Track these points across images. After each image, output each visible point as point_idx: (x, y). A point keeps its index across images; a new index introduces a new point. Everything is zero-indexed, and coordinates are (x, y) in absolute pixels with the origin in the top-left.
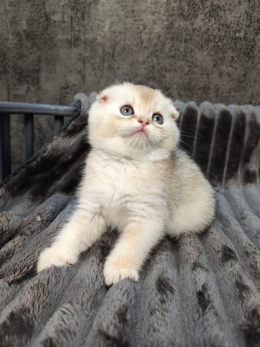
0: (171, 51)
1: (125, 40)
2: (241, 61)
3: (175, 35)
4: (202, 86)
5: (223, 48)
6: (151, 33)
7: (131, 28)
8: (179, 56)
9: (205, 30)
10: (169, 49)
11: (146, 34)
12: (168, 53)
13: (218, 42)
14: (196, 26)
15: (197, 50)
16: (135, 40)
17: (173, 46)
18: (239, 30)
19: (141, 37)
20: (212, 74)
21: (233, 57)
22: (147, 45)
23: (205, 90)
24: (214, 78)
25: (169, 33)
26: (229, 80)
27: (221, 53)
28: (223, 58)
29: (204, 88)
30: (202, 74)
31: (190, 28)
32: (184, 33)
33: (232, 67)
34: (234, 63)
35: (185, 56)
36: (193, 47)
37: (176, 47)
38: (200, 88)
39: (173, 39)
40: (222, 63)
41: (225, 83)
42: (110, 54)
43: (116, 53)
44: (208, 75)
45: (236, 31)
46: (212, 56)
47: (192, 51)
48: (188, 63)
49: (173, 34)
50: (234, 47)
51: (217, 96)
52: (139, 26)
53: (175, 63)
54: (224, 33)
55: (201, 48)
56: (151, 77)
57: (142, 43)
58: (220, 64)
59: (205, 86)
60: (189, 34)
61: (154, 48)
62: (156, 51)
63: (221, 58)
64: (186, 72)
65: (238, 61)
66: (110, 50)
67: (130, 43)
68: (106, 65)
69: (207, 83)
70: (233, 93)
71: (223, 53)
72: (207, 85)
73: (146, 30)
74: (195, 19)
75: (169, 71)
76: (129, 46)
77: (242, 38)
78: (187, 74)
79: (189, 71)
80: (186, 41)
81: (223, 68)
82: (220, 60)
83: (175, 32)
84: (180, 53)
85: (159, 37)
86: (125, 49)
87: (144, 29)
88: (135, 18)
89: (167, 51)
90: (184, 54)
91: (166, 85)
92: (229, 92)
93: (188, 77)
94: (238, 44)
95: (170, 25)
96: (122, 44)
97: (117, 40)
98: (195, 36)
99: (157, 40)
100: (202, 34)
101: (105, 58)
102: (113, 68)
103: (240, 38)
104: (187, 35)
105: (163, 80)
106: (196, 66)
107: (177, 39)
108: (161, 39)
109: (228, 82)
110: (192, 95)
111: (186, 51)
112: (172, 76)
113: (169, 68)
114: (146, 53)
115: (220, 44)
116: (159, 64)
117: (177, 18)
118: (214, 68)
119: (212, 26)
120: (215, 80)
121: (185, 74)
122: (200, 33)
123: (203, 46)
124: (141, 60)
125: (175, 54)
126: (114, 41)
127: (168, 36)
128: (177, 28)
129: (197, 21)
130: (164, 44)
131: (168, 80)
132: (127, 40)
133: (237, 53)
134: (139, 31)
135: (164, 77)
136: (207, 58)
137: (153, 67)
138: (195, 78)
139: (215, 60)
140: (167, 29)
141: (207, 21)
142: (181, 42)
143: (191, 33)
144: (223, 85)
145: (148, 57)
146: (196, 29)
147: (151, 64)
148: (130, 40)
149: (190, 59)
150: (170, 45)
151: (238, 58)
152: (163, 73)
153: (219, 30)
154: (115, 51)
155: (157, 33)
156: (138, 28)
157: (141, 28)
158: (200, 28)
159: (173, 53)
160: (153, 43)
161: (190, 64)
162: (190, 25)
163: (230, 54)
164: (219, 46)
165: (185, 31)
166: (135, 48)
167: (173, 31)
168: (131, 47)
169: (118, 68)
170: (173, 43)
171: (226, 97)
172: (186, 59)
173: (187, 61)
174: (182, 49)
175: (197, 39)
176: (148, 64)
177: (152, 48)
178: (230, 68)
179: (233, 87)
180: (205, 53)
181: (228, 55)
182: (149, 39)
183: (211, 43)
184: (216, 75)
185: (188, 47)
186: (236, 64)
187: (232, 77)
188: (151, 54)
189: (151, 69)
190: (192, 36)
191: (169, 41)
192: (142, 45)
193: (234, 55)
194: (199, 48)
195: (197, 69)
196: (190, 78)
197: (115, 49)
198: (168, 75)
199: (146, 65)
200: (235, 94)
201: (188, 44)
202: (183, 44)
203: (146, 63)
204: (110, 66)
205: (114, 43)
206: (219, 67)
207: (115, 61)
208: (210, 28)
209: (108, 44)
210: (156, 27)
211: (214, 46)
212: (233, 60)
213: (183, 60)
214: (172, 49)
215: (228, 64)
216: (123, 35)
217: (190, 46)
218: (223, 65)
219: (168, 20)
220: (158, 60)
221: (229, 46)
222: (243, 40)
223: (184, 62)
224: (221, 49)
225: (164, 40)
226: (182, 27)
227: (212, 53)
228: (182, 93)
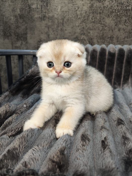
0: (93, 19)
1: (69, 15)
2: (130, 22)
3: (94, 10)
4: (109, 36)
5: (120, 15)
6: (82, 11)
7: (72, 9)
8: (97, 21)
9: (110, 7)
10: (92, 18)
11: (79, 11)
12: (91, 20)
13: (117, 13)
14: (105, 5)
15: (106, 18)
16: (74, 15)
17: (94, 16)
18: (129, 6)
19: (77, 13)
20: (115, 30)
21: (126, 20)
22: (80, 17)
23: (111, 38)
24: (116, 32)
25: (91, 10)
26: (124, 32)
27: (119, 18)
28: (120, 21)
29: (110, 37)
30: (109, 30)
31: (102, 6)
32: (99, 9)
33: (126, 25)
34: (126, 23)
35: (100, 21)
36: (104, 16)
37: (95, 17)
38: (109, 38)
39: (93, 13)
40: (120, 24)
41: (122, 34)
42: (61, 23)
43: (64, 22)
44: (112, 31)
45: (127, 6)
46: (114, 20)
47: (103, 18)
48: (101, 25)
49: (93, 10)
50: (126, 14)
51: (118, 41)
52: (76, 7)
53: (95, 25)
54: (120, 8)
55: (108, 17)
56: (83, 33)
57: (77, 16)
58: (119, 24)
59: (111, 36)
60: (102, 10)
61: (83, 18)
62: (85, 20)
63: (119, 21)
64: (101, 30)
65: (128, 22)
66: (61, 21)
67: (71, 17)
68: (59, 28)
69: (112, 35)
70: (126, 39)
71: (120, 18)
72: (112, 36)
73: (79, 9)
74: (105, 1)
75: (92, 30)
76: (71, 18)
77: (130, 9)
78: (102, 31)
79: (102, 29)
80: (100, 13)
81: (120, 26)
82: (119, 22)
83: (94, 9)
84: (97, 20)
85: (86, 12)
86: (69, 20)
87: (78, 9)
88: (73, 4)
89: (90, 19)
90: (99, 20)
91: (90, 37)
92: (124, 39)
93: (102, 32)
94: (128, 13)
95: (92, 6)
96: (67, 17)
97: (64, 15)
98: (105, 10)
99: (85, 14)
100: (109, 9)
101: (59, 25)
102: (63, 30)
103: (129, 9)
104: (101, 10)
105: (89, 34)
106: (106, 26)
107: (96, 13)
108: (87, 13)
109: (123, 33)
110: (104, 41)
111: (100, 19)
112: (93, 32)
113: (92, 28)
114: (80, 21)
115: (118, 14)
116: (86, 26)
117: (95, 2)
118: (115, 26)
119: (114, 4)
120: (116, 33)
121: (100, 31)
122: (108, 9)
123: (110, 16)
124: (77, 25)
125: (95, 21)
126: (63, 16)
127: (91, 11)
128: (95, 7)
129: (106, 2)
130: (89, 16)
131: (91, 34)
132: (70, 15)
133: (128, 18)
134: (75, 10)
135: (89, 33)
136: (112, 21)
137: (83, 28)
138: (106, 32)
139: (116, 22)
140: (90, 8)
141: (111, 2)
142: (98, 14)
143: (103, 9)
144: (121, 35)
145: (81, 23)
146: (105, 6)
147: (82, 27)
148: (71, 15)
149: (102, 23)
150: (92, 16)
151: (128, 20)
152: (89, 31)
153: (118, 6)
154: (63, 21)
155: (85, 10)
156: (75, 9)
157: (77, 8)
158: (107, 6)
159: (93, 20)
160: (83, 16)
161: (103, 25)
162: (102, 5)
163: (124, 18)
164: (118, 15)
165: (100, 8)
166: (74, 19)
167: (93, 9)
168: (72, 18)
169: (66, 30)
170: (93, 15)
171: (123, 41)
172: (100, 23)
173: (101, 24)
174: (98, 18)
175: (106, 12)
176: (81, 27)
177: (82, 18)
178: (124, 26)
179: (126, 36)
180: (111, 19)
181: (123, 19)
182: (81, 14)
183: (113, 13)
184: (116, 30)
185: (101, 16)
186: (127, 24)
187: (126, 30)
188: (82, 21)
189: (82, 29)
190: (103, 10)
191: (91, 14)
192: (77, 17)
193: (126, 19)
194: (107, 17)
195: (107, 27)
196: (103, 33)
197: (63, 20)
198: (91, 32)
199: (80, 27)
200: (127, 40)
201: (101, 15)
202: (99, 15)
203: (80, 26)
204: (61, 29)
205: (63, 17)
206: (118, 25)
207: (64, 26)
208: (113, 5)
209: (60, 18)
210: (84, 7)
211: (115, 15)
212: (126, 21)
213: (99, 23)
214: (93, 18)
215: (123, 24)
216: (67, 12)
217: (102, 16)
218: (120, 25)
219: (90, 3)
220: (86, 24)
221: (123, 14)
222: (131, 11)
223: (100, 24)
224: (119, 16)
225: (89, 14)
226: (98, 6)
227: (114, 18)
228: (99, 41)
